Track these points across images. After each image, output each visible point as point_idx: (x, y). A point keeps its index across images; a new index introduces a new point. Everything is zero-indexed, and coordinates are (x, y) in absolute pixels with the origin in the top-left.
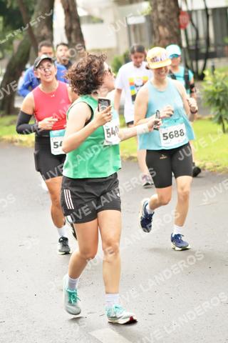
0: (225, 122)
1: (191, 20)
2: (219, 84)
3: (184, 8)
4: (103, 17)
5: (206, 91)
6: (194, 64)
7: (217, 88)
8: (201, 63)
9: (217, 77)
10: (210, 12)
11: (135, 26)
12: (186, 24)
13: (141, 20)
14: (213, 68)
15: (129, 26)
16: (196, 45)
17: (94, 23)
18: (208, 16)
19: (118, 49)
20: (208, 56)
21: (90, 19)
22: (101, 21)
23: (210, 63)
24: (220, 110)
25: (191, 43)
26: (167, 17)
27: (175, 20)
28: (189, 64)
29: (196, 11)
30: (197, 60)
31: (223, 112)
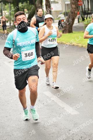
1: (84, 3)
4: (58, 1)
6: (84, 16)
8: (86, 16)
11: (67, 4)
12: (82, 4)
13: (69, 3)
15: (65, 4)
16: (85, 10)
17: (56, 3)
19: (62, 11)
20: (88, 14)
21: (54, 2)
22: (58, 3)
23: (89, 16)
28: (82, 16)
30: (85, 15)
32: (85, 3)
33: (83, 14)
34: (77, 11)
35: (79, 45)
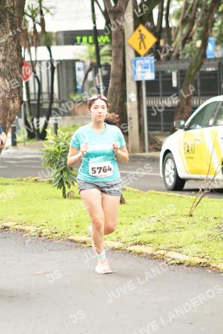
0: (66, 186)
1: (35, 72)
2: (61, 144)
3: (27, 59)
5: (47, 151)
6: (35, 120)
7: (59, 148)
8: (42, 120)
9: (60, 136)
10: (55, 65)
12: (28, 76)
14: (56, 126)
16: (39, 99)
18: (53, 69)
20: (51, 113)
23: (52, 120)
24: (62, 172)
25: (32, 97)
26: (8, 67)
27: (18, 71)
28: (29, 120)
29: (40, 62)
30: (38, 117)
31: (65, 175)
32: (38, 74)
33: (31, 114)
34: (17, 102)
35: (27, 228)
